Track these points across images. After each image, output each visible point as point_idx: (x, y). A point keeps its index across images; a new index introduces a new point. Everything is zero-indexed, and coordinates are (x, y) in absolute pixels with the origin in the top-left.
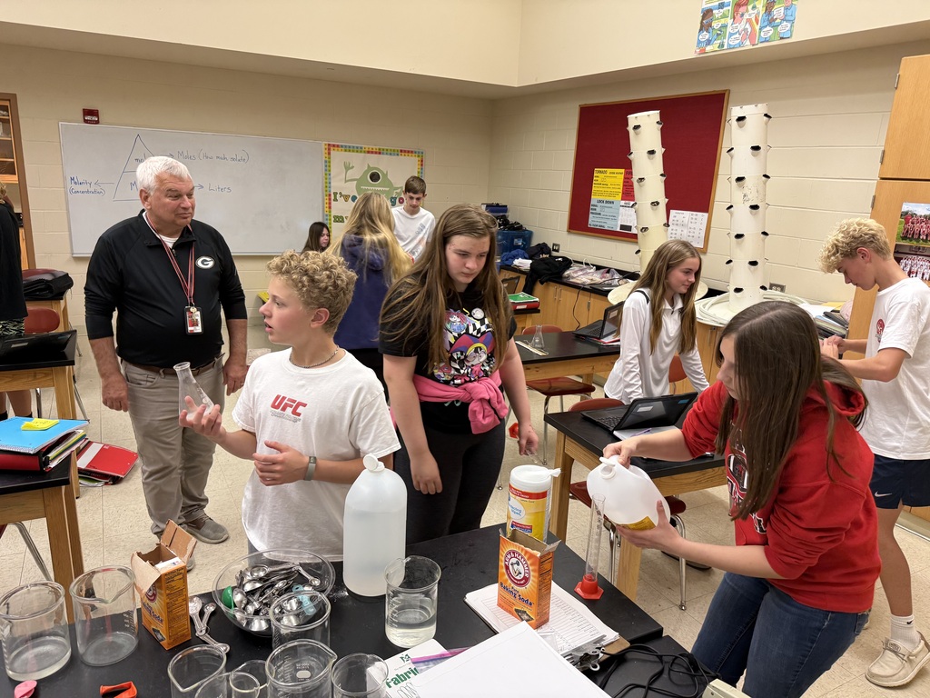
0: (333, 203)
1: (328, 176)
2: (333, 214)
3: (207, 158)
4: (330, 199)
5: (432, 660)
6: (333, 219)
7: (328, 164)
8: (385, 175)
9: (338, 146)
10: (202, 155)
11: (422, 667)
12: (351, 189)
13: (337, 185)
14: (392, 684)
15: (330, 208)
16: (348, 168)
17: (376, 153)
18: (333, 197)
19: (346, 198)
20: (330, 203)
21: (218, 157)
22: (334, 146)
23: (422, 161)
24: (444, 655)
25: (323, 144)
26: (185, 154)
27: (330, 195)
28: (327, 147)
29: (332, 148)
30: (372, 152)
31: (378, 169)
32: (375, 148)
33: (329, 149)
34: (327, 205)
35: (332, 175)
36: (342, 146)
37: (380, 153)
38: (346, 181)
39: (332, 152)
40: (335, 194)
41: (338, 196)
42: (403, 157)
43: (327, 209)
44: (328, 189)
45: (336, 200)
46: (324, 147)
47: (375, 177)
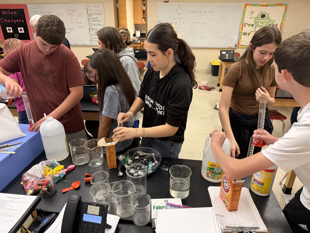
0: (244, 27)
1: (243, 17)
2: (243, 32)
3: (200, 12)
4: (243, 26)
5: (174, 206)
6: (242, 34)
7: (244, 12)
8: (268, 15)
9: (250, 4)
10: (199, 11)
11: (169, 207)
12: (252, 22)
13: (247, 20)
14: (155, 208)
15: (242, 29)
16: (252, 13)
17: (265, 6)
18: (244, 25)
19: (249, 25)
20: (242, 28)
21: (204, 12)
22: (248, 4)
23: (286, 8)
24: (180, 206)
25: (244, 4)
26: (193, 11)
27: (243, 24)
28: (245, 5)
29: (247, 5)
30: (264, 6)
31: (265, 13)
32: (265, 4)
33: (246, 6)
34: (241, 29)
35: (245, 16)
36: (251, 4)
37: (267, 6)
38: (250, 19)
39: (247, 7)
40: (245, 24)
41: (246, 24)
42: (278, 7)
43: (241, 30)
44: (243, 22)
45: (245, 26)
46: (244, 5)
47: (263, 16)
